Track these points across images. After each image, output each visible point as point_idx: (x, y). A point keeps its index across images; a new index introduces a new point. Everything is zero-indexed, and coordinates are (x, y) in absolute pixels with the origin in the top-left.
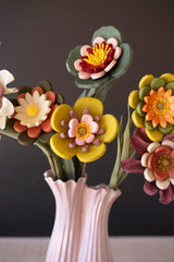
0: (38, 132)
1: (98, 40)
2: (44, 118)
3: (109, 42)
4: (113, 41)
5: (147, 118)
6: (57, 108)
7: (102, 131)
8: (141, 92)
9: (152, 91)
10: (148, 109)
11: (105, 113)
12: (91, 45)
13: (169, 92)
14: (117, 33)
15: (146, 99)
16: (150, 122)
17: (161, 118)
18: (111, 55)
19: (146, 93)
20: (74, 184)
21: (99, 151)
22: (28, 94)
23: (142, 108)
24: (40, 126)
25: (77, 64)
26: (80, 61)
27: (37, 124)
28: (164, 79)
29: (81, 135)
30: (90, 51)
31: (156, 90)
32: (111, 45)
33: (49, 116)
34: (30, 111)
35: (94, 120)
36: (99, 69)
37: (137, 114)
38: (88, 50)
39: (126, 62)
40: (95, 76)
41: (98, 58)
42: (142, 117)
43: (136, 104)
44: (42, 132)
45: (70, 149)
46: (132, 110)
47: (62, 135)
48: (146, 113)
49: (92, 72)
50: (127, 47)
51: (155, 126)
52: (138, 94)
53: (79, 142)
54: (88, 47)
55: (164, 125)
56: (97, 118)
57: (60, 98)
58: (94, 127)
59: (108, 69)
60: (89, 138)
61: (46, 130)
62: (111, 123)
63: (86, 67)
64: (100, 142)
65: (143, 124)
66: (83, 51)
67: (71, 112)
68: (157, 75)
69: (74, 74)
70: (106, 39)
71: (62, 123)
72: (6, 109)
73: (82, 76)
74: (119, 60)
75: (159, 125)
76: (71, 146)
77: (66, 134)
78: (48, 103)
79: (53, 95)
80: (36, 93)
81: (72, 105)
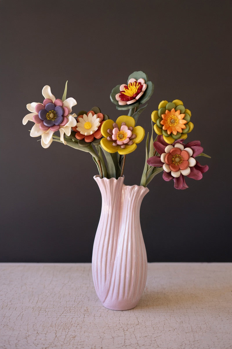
0: (92, 138)
1: (131, 80)
2: (96, 129)
3: (139, 81)
4: (141, 81)
5: (164, 128)
6: (104, 123)
7: (134, 136)
8: (159, 112)
9: (167, 111)
10: (164, 122)
11: (136, 125)
12: (127, 84)
13: (178, 112)
14: (144, 75)
15: (163, 116)
16: (166, 131)
17: (173, 129)
18: (140, 89)
19: (163, 112)
20: (115, 181)
21: (132, 148)
22: (85, 115)
23: (160, 122)
24: (93, 134)
25: (117, 97)
26: (119, 94)
27: (91, 133)
28: (175, 103)
29: (121, 139)
30: (127, 88)
31: (170, 110)
32: (140, 83)
33: (99, 128)
34: (86, 126)
35: (129, 129)
36: (133, 98)
37: (157, 126)
38: (125, 87)
39: (150, 93)
40: (129, 103)
41: (131, 91)
42: (160, 128)
43: (156, 120)
44: (95, 139)
45: (113, 147)
46: (154, 124)
47: (108, 138)
48: (163, 125)
49: (128, 100)
50: (150, 83)
51: (169, 133)
52: (157, 113)
53: (119, 143)
54: (124, 85)
55: (175, 133)
56: (131, 128)
57: (106, 117)
58: (129, 133)
59: (138, 97)
60: (126, 141)
61: (98, 137)
62: (140, 131)
63: (123, 97)
64: (133, 143)
65: (162, 133)
66: (122, 88)
67: (114, 124)
68: (170, 101)
69: (115, 103)
70: (137, 80)
71: (108, 131)
72: (71, 123)
73: (121, 103)
74: (145, 92)
75: (172, 134)
76: (114, 144)
77: (111, 137)
78: (98, 119)
79: (101, 115)
80: (90, 114)
81: (115, 121)
